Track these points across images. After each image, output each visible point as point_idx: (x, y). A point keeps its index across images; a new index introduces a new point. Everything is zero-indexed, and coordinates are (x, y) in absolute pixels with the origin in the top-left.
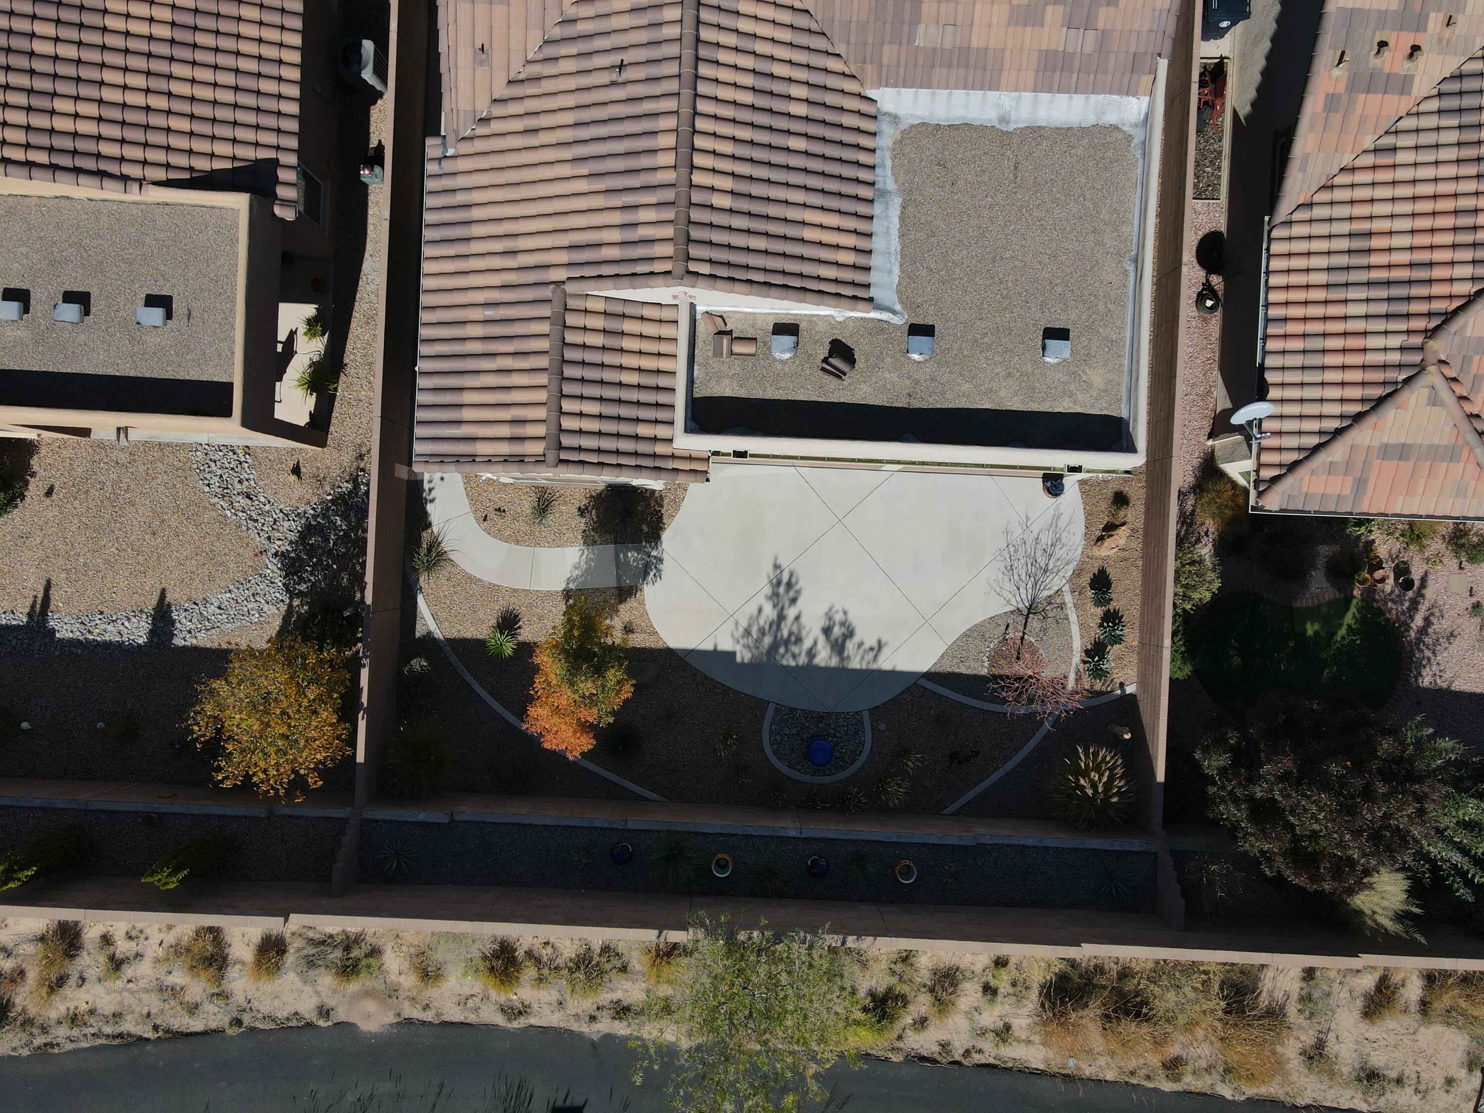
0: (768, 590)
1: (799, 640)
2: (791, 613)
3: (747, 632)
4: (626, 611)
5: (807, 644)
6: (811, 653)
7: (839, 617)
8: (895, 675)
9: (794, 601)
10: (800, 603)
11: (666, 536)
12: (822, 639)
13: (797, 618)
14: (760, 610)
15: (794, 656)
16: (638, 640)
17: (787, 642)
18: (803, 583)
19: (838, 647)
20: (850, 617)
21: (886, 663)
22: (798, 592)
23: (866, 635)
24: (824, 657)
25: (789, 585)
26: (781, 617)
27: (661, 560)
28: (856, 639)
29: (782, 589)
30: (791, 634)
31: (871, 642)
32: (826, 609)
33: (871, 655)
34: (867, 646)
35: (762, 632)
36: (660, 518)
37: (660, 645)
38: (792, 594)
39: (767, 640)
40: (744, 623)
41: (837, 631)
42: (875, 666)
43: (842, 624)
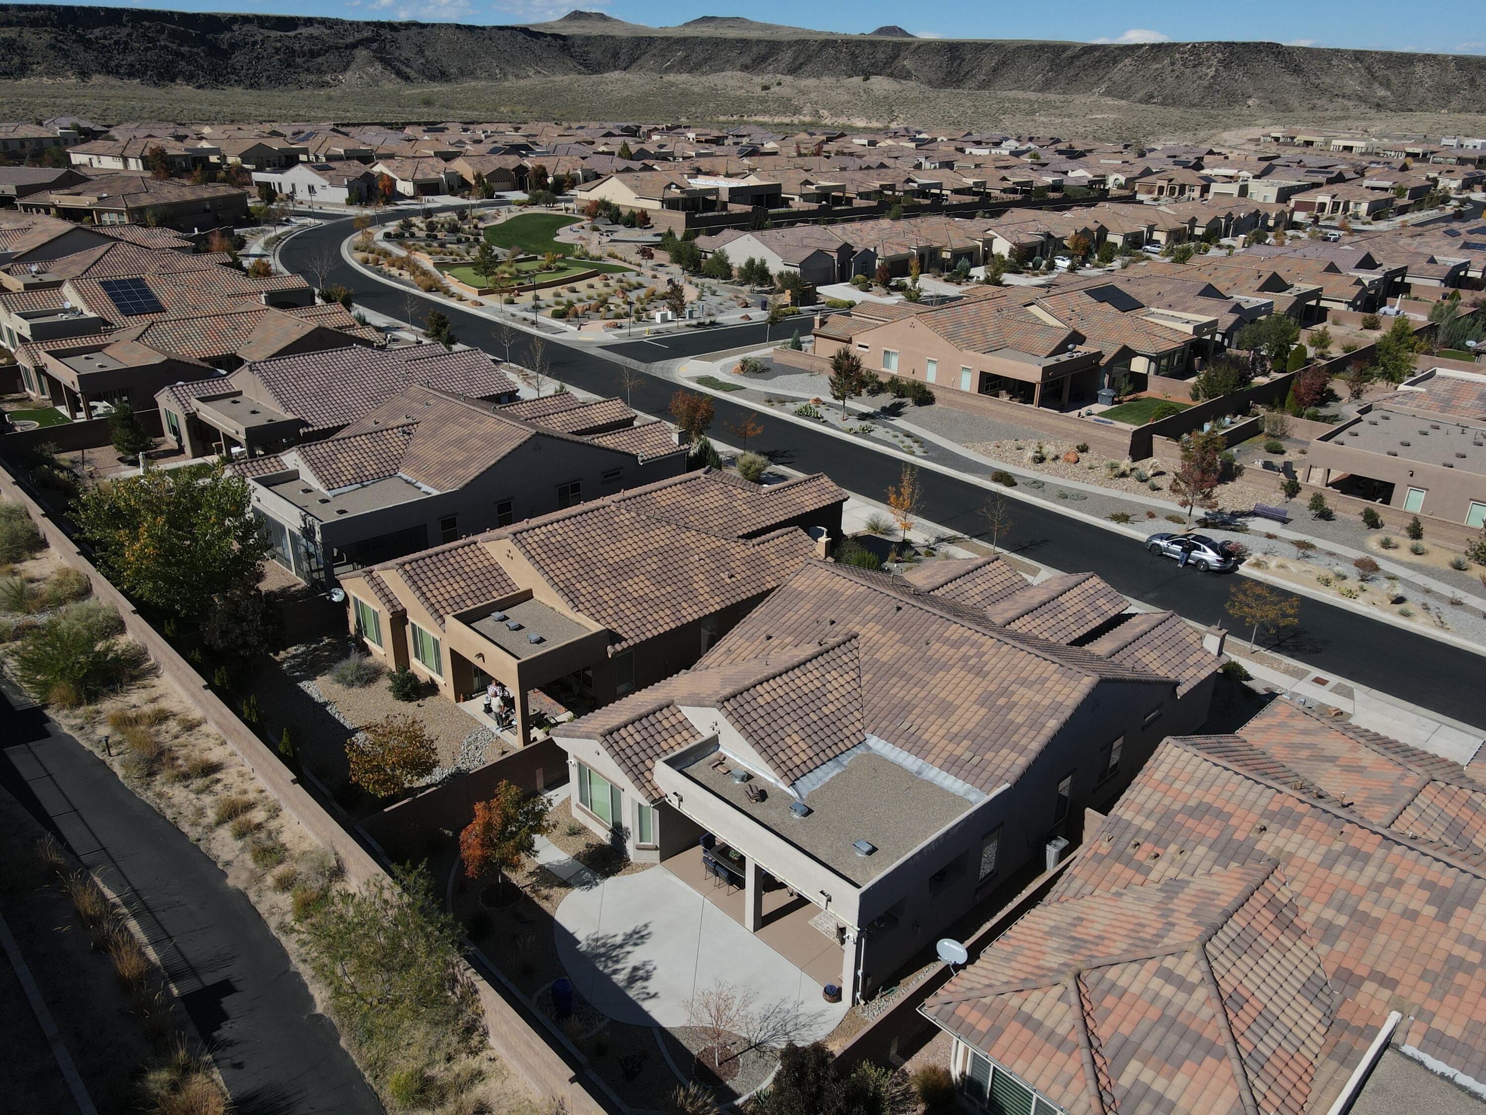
0: (629, 930)
1: (617, 962)
2: (628, 948)
3: (597, 940)
4: (556, 891)
5: (619, 966)
6: (615, 972)
7: (650, 968)
8: (646, 1015)
9: (636, 944)
10: (637, 948)
11: (612, 879)
12: (628, 970)
13: (628, 953)
14: (615, 936)
15: (606, 967)
16: (545, 905)
17: (610, 958)
18: (649, 942)
19: (632, 979)
20: (655, 972)
21: (647, 1006)
22: (643, 943)
23: (652, 986)
24: (619, 979)
25: (642, 937)
26: (621, 946)
27: (597, 884)
28: (645, 984)
29: (636, 936)
30: (616, 956)
31: (652, 991)
32: (647, 959)
33: (645, 996)
34: (647, 991)
35: (604, 945)
37: (552, 914)
38: (639, 941)
39: (602, 950)
40: (600, 935)
41: (640, 973)
42: (640, 1003)
43: (647, 972)
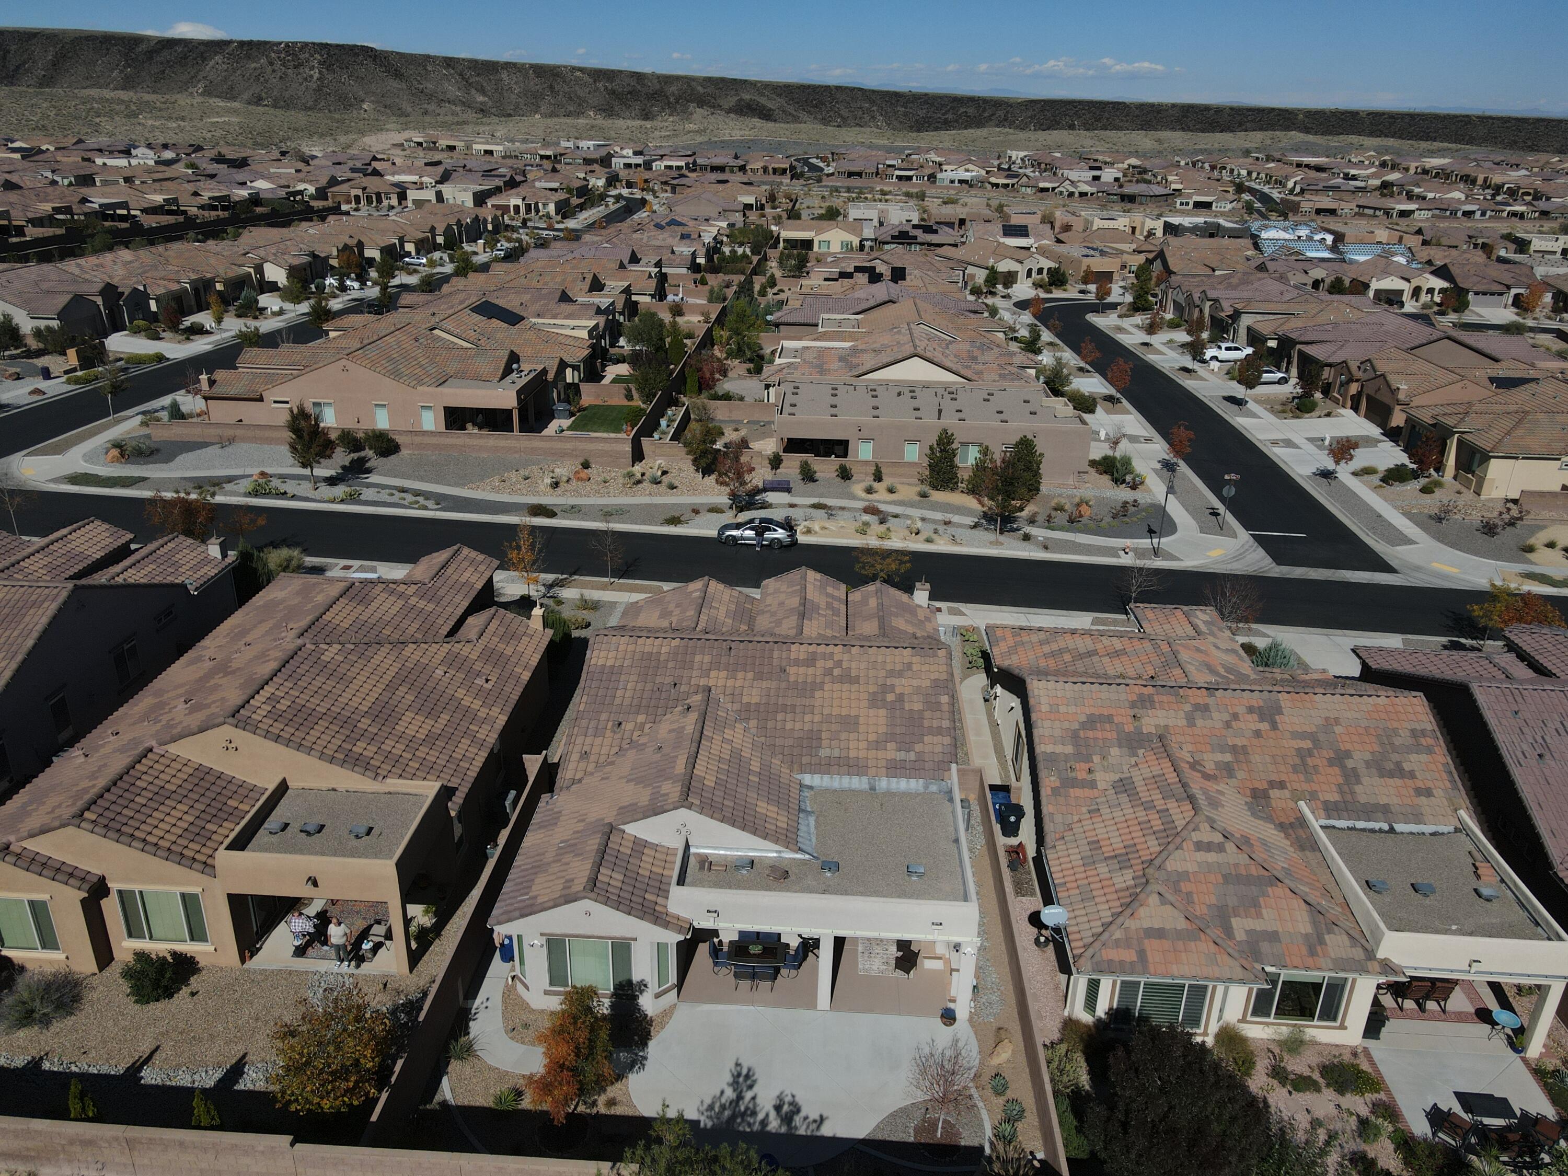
0: (729, 1079)
1: (754, 1113)
2: (748, 1095)
3: (711, 1107)
4: (613, 1091)
5: (761, 1116)
6: (764, 1123)
7: (788, 1099)
8: (834, 1140)
9: (750, 1087)
10: (756, 1089)
11: (651, 1044)
12: (773, 1114)
13: (754, 1098)
14: (722, 1092)
15: (749, 1125)
16: (618, 1110)
17: (743, 1115)
18: (759, 1075)
19: (787, 1119)
20: (797, 1099)
21: (827, 1131)
22: (755, 1081)
23: (810, 1110)
24: (774, 1124)
25: (747, 1077)
26: (740, 1097)
27: (645, 1058)
28: (803, 1114)
29: (741, 1079)
30: (747, 1108)
31: (814, 1115)
32: (777, 1093)
33: (815, 1126)
34: (811, 1118)
35: (723, 1107)
36: (649, 1033)
37: (637, 1114)
38: (749, 1082)
39: (727, 1113)
40: (708, 1101)
41: (786, 1108)
42: (818, 1134)
43: (791, 1104)
